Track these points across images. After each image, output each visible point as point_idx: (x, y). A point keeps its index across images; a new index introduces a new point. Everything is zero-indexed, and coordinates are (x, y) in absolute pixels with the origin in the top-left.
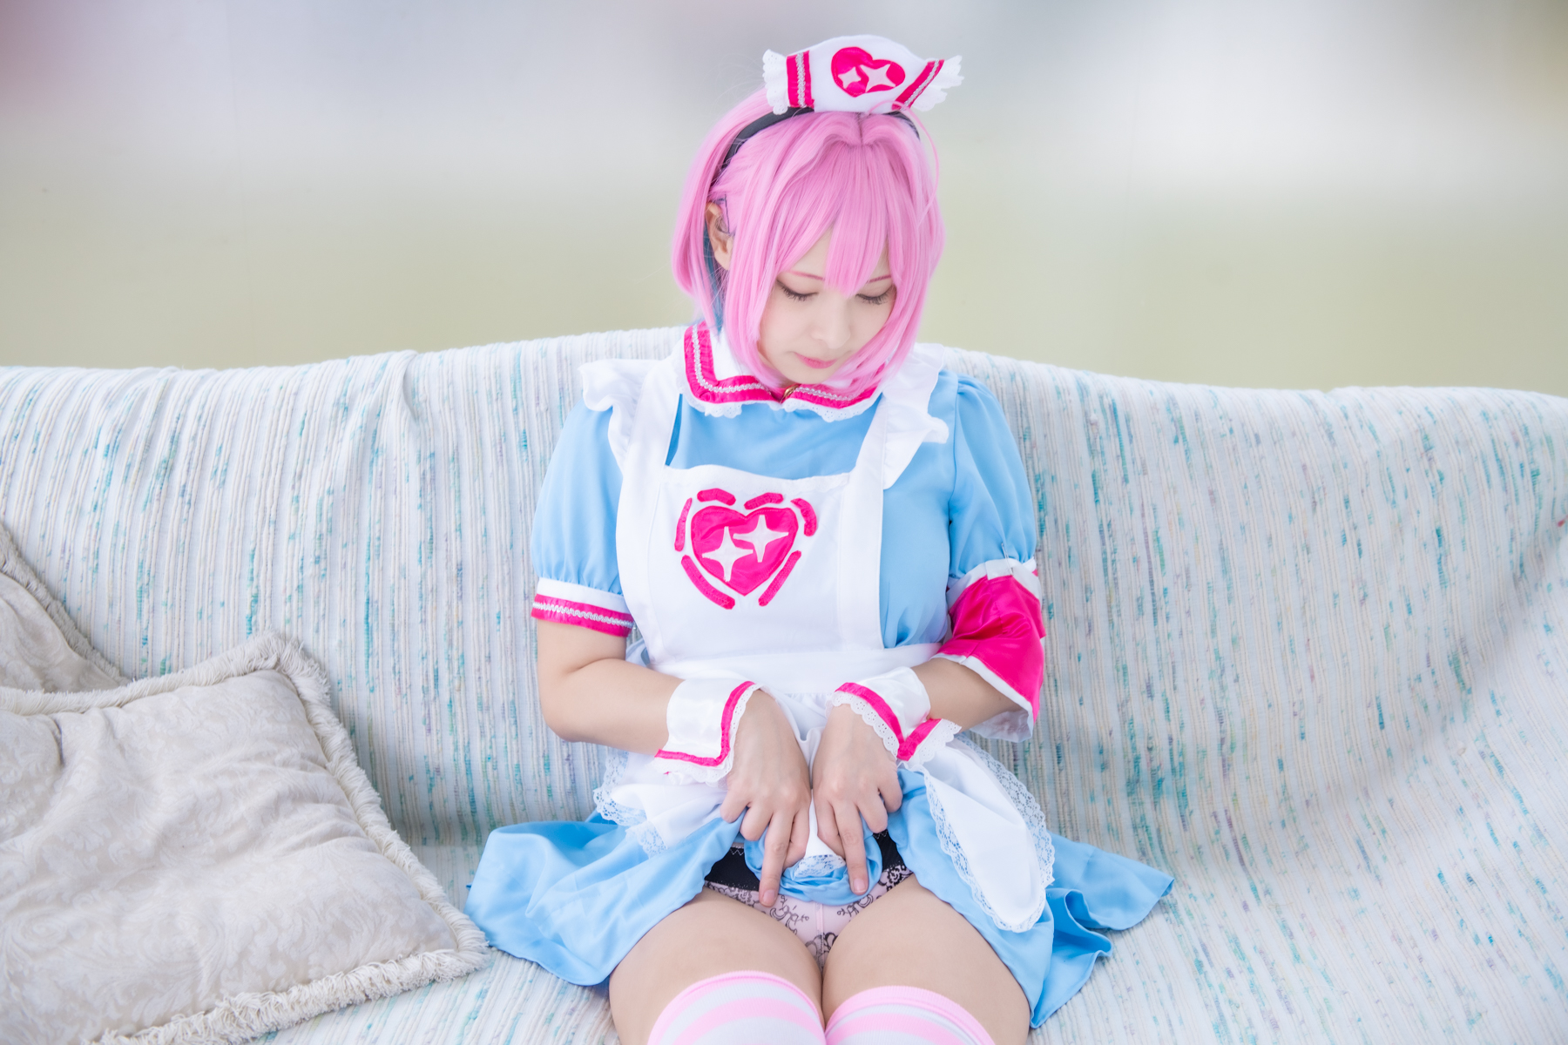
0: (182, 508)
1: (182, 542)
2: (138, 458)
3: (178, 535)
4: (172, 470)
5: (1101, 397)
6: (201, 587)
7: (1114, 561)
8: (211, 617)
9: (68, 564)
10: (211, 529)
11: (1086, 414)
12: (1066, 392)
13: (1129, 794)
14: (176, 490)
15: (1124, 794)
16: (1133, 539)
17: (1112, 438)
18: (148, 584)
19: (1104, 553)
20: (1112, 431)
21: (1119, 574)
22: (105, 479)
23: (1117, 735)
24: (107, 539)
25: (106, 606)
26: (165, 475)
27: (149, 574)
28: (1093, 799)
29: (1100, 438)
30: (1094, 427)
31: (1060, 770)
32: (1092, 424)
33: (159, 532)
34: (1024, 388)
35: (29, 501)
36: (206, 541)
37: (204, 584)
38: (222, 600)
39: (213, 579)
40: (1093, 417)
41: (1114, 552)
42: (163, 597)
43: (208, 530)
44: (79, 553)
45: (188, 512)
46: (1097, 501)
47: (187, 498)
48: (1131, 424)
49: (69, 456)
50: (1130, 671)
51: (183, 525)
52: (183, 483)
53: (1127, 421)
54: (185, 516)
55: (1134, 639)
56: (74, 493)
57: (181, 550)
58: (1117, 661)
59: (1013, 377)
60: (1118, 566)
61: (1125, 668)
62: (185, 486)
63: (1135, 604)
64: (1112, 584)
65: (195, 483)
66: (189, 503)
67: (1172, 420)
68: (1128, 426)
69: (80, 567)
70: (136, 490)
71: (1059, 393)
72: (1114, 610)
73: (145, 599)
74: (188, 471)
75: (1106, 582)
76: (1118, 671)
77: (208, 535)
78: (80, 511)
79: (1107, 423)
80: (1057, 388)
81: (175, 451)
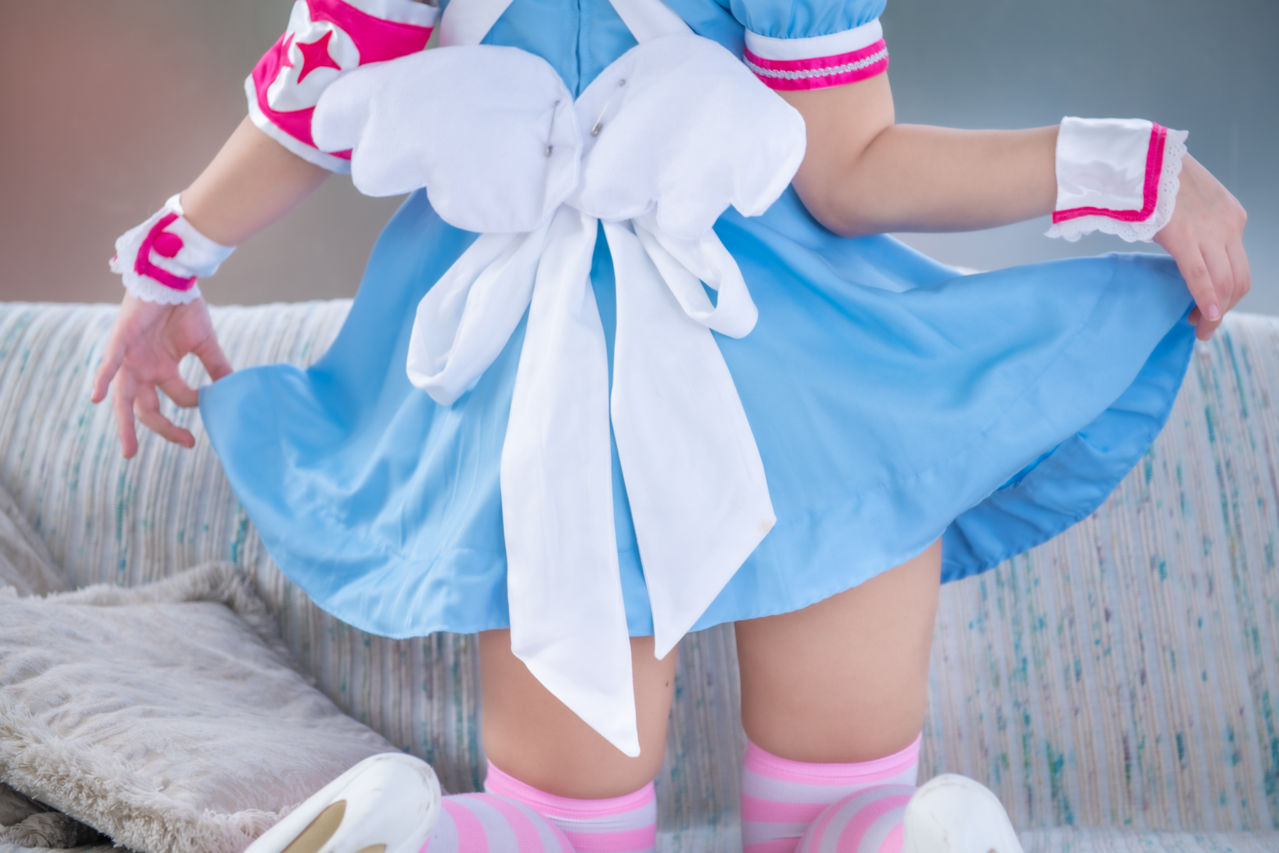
7: (1235, 506)
8: (193, 538)
9: (45, 483)
13: (1269, 792)
15: (1262, 793)
16: (1257, 480)
17: (1226, 368)
18: (128, 499)
19: (1224, 496)
21: (1242, 520)
23: (1250, 714)
24: (90, 452)
25: (82, 528)
27: (130, 489)
28: (1223, 800)
29: (1214, 372)
31: (1183, 767)
38: (206, 524)
41: (1235, 494)
42: (143, 513)
44: (59, 468)
46: (1212, 439)
48: (1248, 353)
49: (59, 372)
50: (1263, 633)
53: (1244, 350)
55: (1264, 594)
58: (1246, 624)
60: (1241, 510)
61: (1255, 633)
63: (1263, 554)
64: (1235, 533)
69: (58, 484)
72: (1239, 563)
73: (125, 518)
75: (1228, 530)
76: (1247, 635)
78: (64, 426)
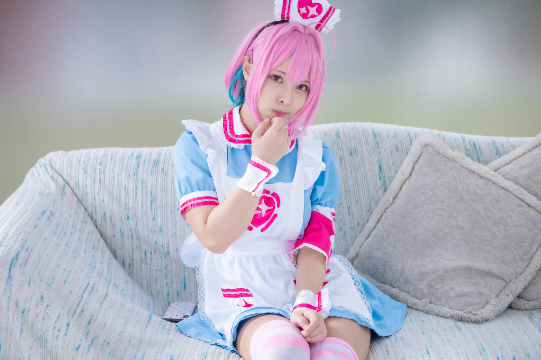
0: (163, 175)
1: (163, 187)
2: (147, 159)
3: (162, 184)
4: (158, 162)
5: (470, 141)
6: (171, 202)
8: (174, 213)
10: (173, 183)
11: (465, 147)
12: (458, 140)
14: (160, 169)
17: (475, 154)
20: (475, 152)
22: (137, 165)
24: (140, 184)
26: (156, 164)
29: (471, 154)
30: (468, 151)
32: (468, 150)
33: (156, 182)
34: (444, 139)
35: (112, 174)
36: (171, 187)
37: (171, 201)
38: (178, 208)
39: (175, 200)
40: (468, 147)
43: (172, 183)
45: (165, 177)
47: (164, 172)
48: (481, 149)
49: (123, 159)
51: (163, 181)
52: (163, 167)
53: (480, 148)
54: (164, 178)
56: (126, 170)
57: (163, 189)
59: (439, 135)
62: (163, 168)
65: (167, 167)
66: (165, 174)
67: (495, 147)
68: (480, 150)
70: (148, 168)
71: (455, 140)
73: (153, 205)
74: (164, 163)
77: (172, 185)
79: (473, 149)
80: (455, 139)
81: (160, 157)
